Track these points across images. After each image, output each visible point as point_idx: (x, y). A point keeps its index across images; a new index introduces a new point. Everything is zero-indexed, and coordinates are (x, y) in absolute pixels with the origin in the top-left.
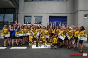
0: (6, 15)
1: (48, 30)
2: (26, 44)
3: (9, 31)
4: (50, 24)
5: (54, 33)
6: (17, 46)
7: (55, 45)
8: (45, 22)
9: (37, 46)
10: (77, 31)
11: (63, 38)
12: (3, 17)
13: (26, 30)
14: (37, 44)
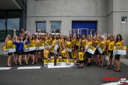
2: (40, 61)
4: (73, 32)
5: (79, 45)
8: (66, 30)
9: (55, 65)
13: (38, 41)
14: (55, 62)
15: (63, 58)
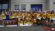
0: (3, 5)
1: (30, 14)
2: (17, 23)
3: (6, 15)
4: (31, 10)
5: (34, 15)
6: (10, 25)
7: (35, 23)
9: (23, 24)
10: (49, 14)
11: (40, 19)
12: (1, 6)
13: (16, 14)
14: (23, 23)
15: (27, 21)
